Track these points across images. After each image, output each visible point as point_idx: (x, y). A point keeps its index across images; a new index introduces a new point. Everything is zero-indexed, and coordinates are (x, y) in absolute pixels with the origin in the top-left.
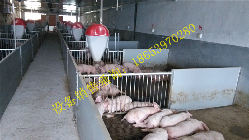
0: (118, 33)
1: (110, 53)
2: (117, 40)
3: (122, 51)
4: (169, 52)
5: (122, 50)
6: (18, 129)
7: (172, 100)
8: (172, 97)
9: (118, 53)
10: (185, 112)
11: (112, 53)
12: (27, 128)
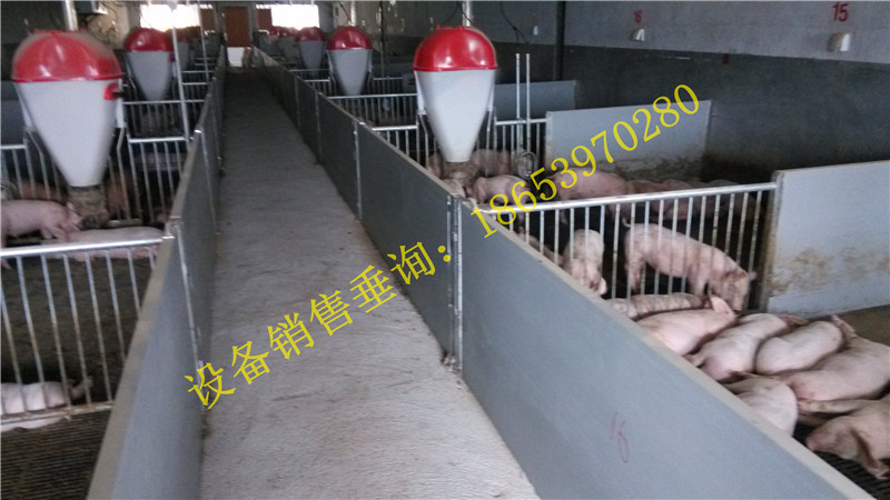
0: (528, 55)
1: (500, 128)
2: (523, 80)
3: (542, 120)
4: (711, 112)
5: (544, 117)
6: (281, 399)
7: (775, 279)
8: (776, 270)
9: (529, 128)
10: (828, 319)
11: (508, 127)
12: (310, 395)
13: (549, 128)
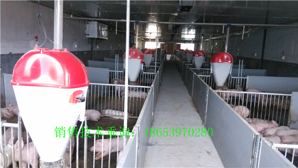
0: (242, 61)
1: (233, 79)
2: (241, 68)
5: (246, 77)
7: (292, 119)
9: (241, 80)
13: (247, 80)
